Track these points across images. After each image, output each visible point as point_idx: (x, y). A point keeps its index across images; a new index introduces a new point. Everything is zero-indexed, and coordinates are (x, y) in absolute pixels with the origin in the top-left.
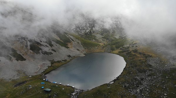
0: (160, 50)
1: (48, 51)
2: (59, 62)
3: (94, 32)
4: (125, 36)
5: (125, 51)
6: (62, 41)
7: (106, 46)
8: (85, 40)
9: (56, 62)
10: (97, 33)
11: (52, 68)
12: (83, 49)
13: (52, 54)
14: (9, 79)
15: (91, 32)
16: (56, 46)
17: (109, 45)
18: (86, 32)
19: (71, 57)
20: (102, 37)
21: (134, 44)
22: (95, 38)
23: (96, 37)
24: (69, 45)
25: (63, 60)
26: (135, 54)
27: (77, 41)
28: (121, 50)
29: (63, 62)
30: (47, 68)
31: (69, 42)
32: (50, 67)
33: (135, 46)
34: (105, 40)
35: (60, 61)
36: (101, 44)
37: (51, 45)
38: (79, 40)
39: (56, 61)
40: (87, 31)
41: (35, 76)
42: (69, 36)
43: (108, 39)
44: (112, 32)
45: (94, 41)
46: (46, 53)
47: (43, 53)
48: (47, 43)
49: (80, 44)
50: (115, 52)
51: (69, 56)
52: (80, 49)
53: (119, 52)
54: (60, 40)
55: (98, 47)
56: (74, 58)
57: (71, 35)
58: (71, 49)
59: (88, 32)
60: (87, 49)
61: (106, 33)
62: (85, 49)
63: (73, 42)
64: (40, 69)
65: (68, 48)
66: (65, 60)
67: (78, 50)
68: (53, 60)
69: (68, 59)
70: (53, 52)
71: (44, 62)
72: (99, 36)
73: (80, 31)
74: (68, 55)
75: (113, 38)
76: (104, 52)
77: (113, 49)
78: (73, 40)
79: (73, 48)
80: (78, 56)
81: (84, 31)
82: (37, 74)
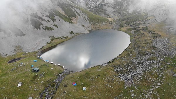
0: (173, 29)
1: (49, 27)
2: (59, 38)
3: (105, 5)
4: (140, 10)
5: (134, 29)
6: (66, 15)
7: (116, 22)
8: (93, 14)
9: (56, 39)
10: (109, 6)
11: (50, 44)
12: (89, 24)
13: (54, 29)
14: (5, 55)
15: (102, 5)
16: (59, 21)
17: (119, 20)
18: (96, 4)
19: (74, 34)
20: (113, 10)
21: (147, 20)
22: (105, 12)
23: (107, 10)
24: (74, 20)
25: (63, 37)
26: (144, 32)
27: (84, 15)
28: (131, 27)
29: (64, 39)
30: (46, 44)
31: (74, 17)
32: (49, 43)
33: (147, 22)
34: (117, 14)
35: (61, 38)
36: (111, 19)
37: (54, 20)
38: (86, 14)
39: (57, 37)
40: (98, 3)
41: (32, 52)
42: (76, 9)
43: (119, 13)
44: (126, 5)
45: (104, 15)
46: (47, 28)
47: (43, 29)
48: (50, 18)
49: (86, 19)
50: (123, 30)
51: (72, 33)
52: (85, 25)
53: (128, 29)
54: (64, 14)
55: (106, 23)
56: (77, 34)
57: (78, 9)
58: (75, 25)
59: (99, 5)
60: (93, 25)
61: (119, 7)
62: (91, 24)
63: (78, 16)
64: (38, 45)
65: (72, 23)
66: (66, 37)
67: (83, 26)
68: (54, 36)
69: (70, 36)
70: (54, 27)
71: (43, 38)
72: (110, 10)
73: (89, 3)
74: (70, 31)
75: (125, 12)
76: (112, 29)
77: (121, 26)
78: (79, 15)
79: (78, 24)
80: (81, 33)
81: (95, 3)
82: (33, 51)
